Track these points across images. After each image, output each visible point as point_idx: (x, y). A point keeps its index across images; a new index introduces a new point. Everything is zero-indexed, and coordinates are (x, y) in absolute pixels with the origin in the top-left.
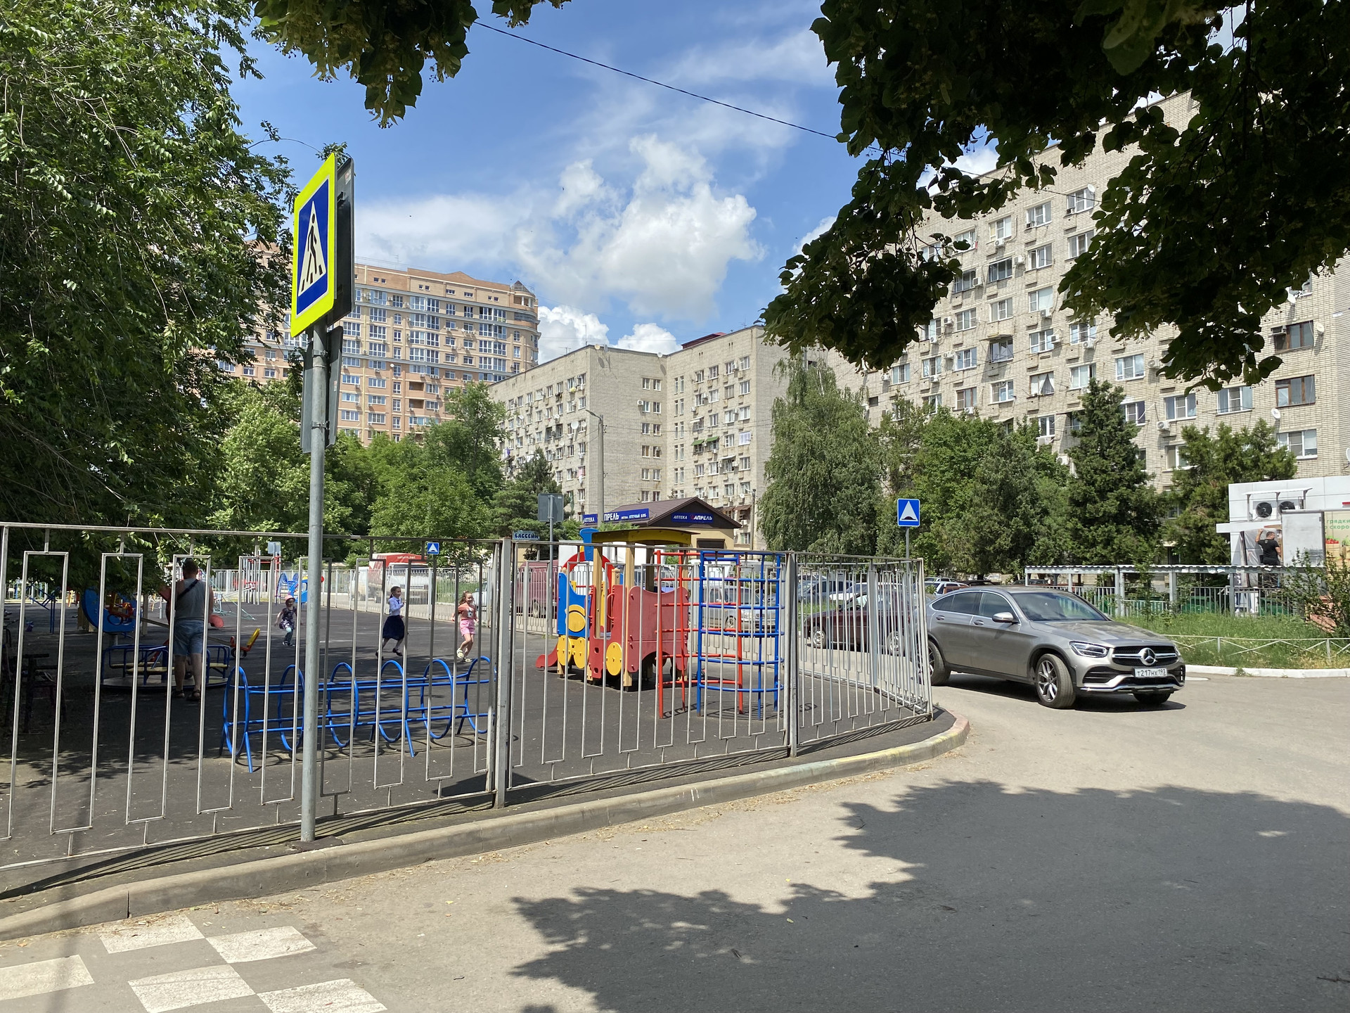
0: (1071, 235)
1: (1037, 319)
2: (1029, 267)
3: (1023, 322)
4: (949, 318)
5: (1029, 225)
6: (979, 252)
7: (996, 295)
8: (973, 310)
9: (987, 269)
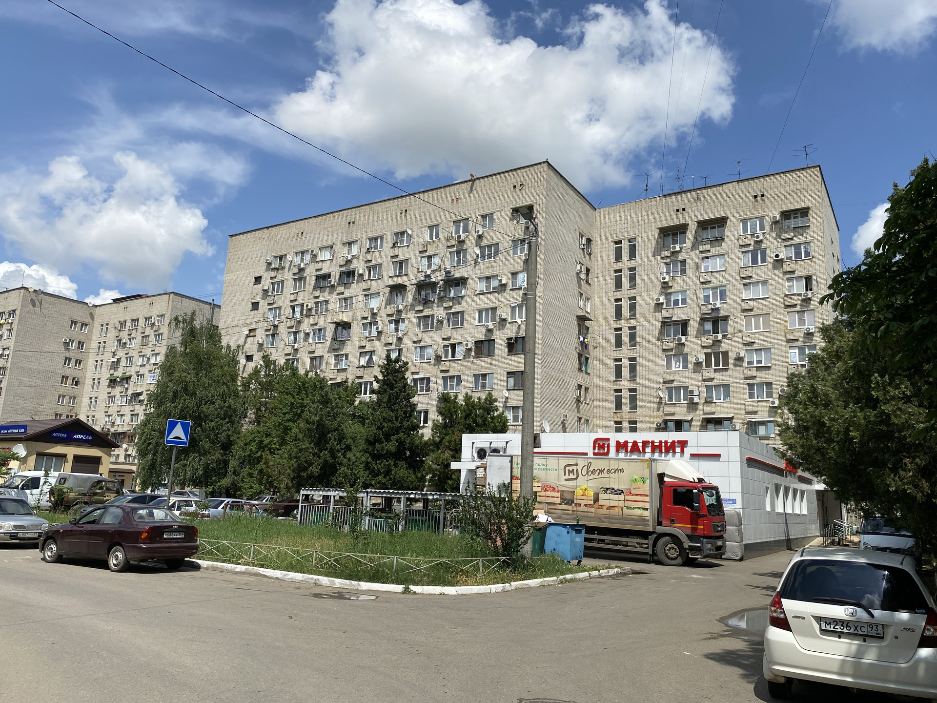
0: (394, 260)
1: (368, 314)
2: (366, 277)
3: (359, 314)
4: (310, 305)
5: (368, 249)
6: (334, 262)
7: (343, 293)
8: (327, 302)
9: (338, 274)
